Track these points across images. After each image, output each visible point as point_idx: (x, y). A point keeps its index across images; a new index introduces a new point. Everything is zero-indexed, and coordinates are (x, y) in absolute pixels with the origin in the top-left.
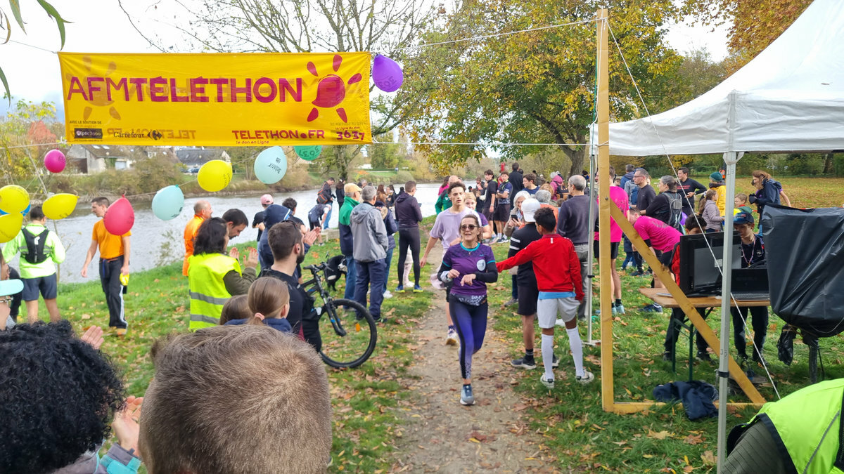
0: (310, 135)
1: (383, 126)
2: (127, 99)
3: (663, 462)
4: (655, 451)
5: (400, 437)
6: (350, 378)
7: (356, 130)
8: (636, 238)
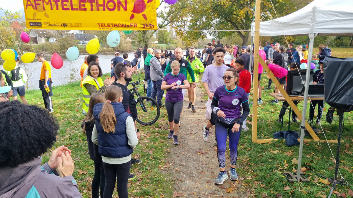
0: (131, 26)
1: (163, 24)
2: (52, 9)
3: (276, 163)
4: (273, 158)
5: (169, 152)
6: (149, 129)
7: (151, 23)
8: (269, 71)
